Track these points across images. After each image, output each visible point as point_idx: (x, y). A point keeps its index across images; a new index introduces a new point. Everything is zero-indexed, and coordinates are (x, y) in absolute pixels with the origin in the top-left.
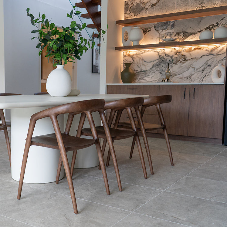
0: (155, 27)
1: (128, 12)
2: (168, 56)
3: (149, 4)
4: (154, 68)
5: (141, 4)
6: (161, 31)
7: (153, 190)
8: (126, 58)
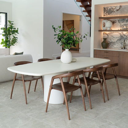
0: (118, 21)
1: (105, 12)
2: (125, 36)
3: (115, 9)
4: (118, 41)
5: (112, 9)
6: (121, 23)
7: (106, 109)
8: (104, 35)
